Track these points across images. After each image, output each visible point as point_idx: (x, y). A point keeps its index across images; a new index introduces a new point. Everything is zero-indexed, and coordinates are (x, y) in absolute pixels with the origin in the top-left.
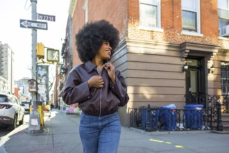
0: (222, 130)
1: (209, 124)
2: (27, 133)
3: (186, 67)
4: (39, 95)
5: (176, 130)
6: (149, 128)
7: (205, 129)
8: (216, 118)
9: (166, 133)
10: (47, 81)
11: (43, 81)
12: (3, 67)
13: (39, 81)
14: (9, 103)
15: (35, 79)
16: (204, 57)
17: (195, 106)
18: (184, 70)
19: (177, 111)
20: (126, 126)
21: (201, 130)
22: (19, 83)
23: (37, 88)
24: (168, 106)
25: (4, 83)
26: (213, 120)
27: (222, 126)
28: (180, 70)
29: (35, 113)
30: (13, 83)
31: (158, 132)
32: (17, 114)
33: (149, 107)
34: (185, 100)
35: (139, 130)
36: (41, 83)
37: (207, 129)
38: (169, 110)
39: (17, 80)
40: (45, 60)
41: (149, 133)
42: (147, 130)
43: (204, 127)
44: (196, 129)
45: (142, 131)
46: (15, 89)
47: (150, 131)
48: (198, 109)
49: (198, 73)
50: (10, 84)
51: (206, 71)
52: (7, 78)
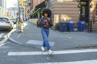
0: (92, 32)
1: (87, 29)
2: (16, 32)
3: (80, 6)
4: (20, 19)
5: (73, 32)
6: (62, 31)
7: (85, 31)
8: (90, 27)
9: (69, 32)
10: (23, 13)
11: (22, 14)
12: (2, 3)
13: (20, 14)
14: (9, 21)
15: (19, 13)
16: (88, 1)
17: (81, 22)
18: (79, 7)
19: (74, 24)
20: (54, 30)
21: (84, 31)
22: (9, 9)
23: (20, 16)
24: (70, 22)
25: (3, 10)
26: (89, 27)
27: (92, 30)
28: (77, 7)
29: (19, 25)
30: (6, 9)
31: (65, 32)
32: (11, 25)
33: (62, 23)
34: (79, 19)
35: (58, 31)
36: (21, 14)
37: (86, 31)
38: (70, 24)
39: (8, 8)
40: (22, 6)
41: (62, 33)
42: (61, 32)
43: (85, 30)
44: (82, 31)
45: (59, 32)
46: (7, 12)
47: (62, 32)
48: (83, 23)
49: (86, 7)
50: (5, 10)
51: (89, 7)
52: (3, 8)
